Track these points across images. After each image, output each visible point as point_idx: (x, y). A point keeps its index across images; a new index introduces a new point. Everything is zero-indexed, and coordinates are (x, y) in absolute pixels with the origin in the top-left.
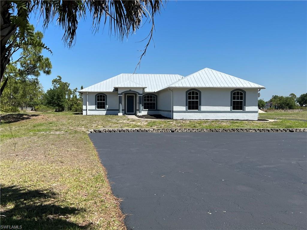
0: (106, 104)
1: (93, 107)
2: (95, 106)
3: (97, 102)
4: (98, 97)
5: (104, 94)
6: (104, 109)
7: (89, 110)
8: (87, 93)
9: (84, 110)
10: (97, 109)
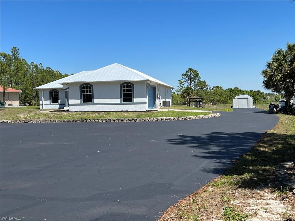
0: (59, 99)
1: (48, 102)
2: (49, 101)
3: (51, 97)
4: (52, 93)
5: (57, 91)
6: (57, 104)
7: (45, 105)
8: (42, 90)
9: (41, 105)
10: (51, 104)
